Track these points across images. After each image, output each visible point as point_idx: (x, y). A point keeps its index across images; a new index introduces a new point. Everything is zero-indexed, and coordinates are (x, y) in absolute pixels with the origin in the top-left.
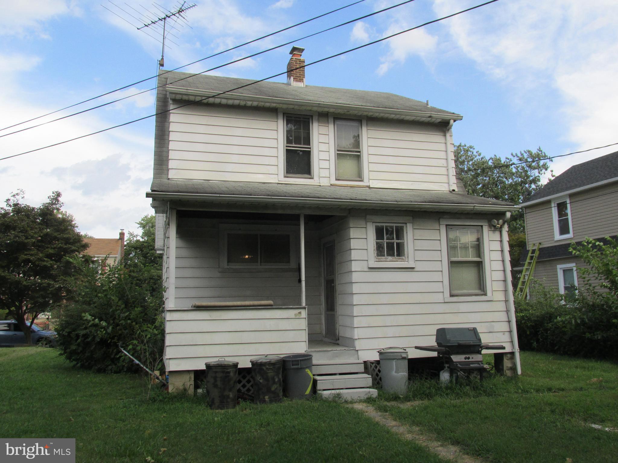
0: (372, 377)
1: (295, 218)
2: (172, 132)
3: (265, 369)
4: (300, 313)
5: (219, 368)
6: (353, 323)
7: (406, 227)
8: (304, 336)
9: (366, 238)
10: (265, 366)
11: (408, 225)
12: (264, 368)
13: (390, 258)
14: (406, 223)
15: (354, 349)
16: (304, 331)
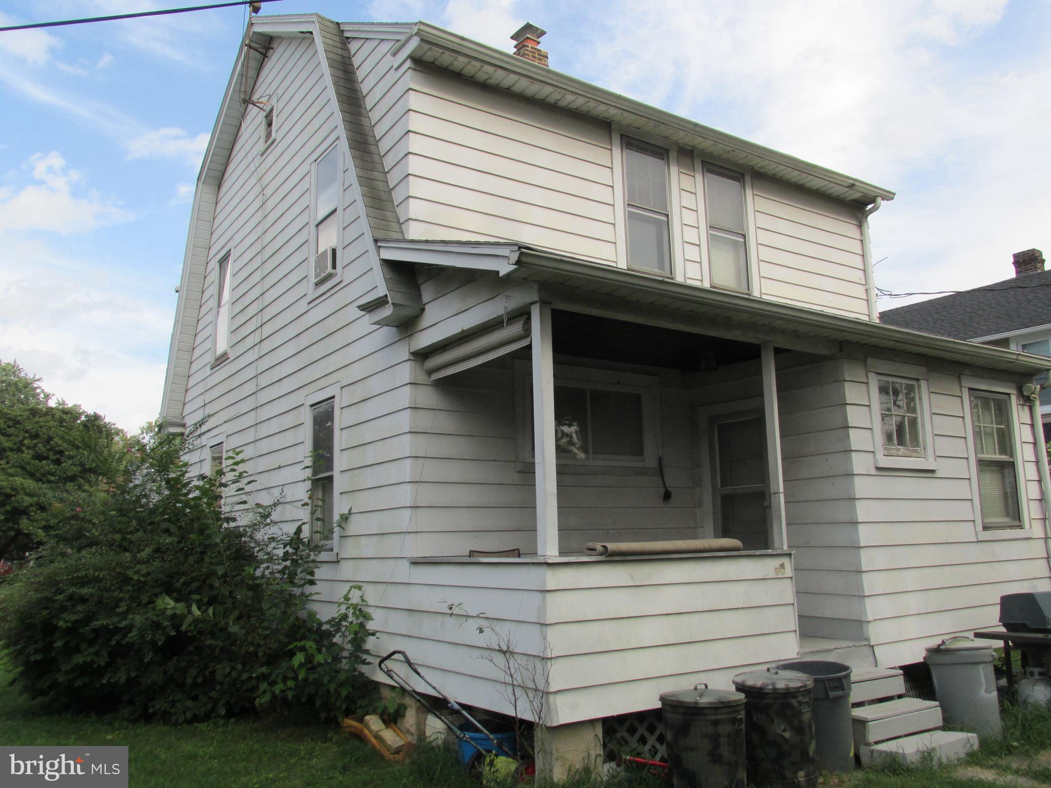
0: (941, 706)
1: (751, 353)
2: (414, 134)
3: (796, 704)
4: (782, 566)
5: (724, 711)
6: (860, 586)
7: (919, 387)
8: (790, 619)
9: (868, 406)
10: (795, 697)
11: (923, 383)
12: (794, 702)
13: (902, 450)
14: (918, 380)
15: (867, 643)
16: (791, 607)
